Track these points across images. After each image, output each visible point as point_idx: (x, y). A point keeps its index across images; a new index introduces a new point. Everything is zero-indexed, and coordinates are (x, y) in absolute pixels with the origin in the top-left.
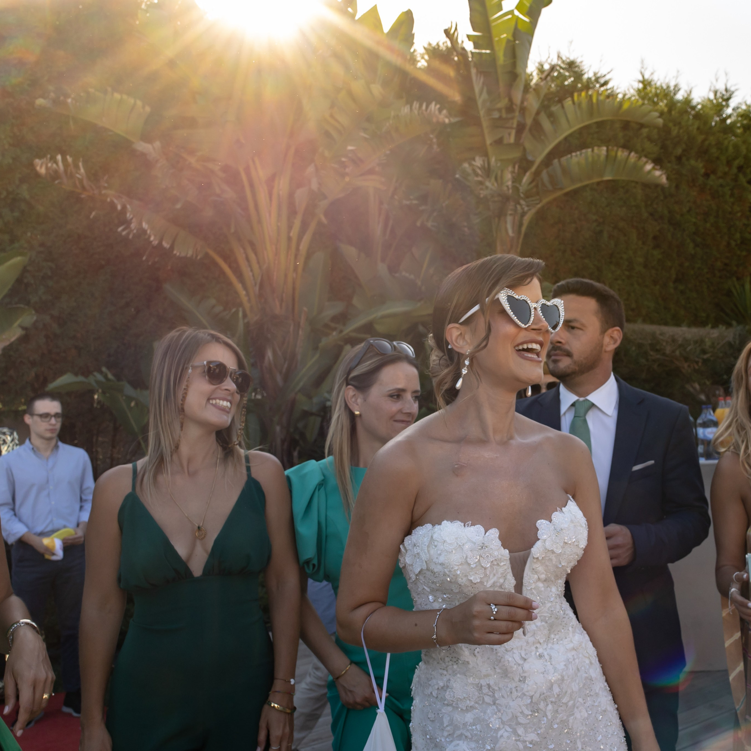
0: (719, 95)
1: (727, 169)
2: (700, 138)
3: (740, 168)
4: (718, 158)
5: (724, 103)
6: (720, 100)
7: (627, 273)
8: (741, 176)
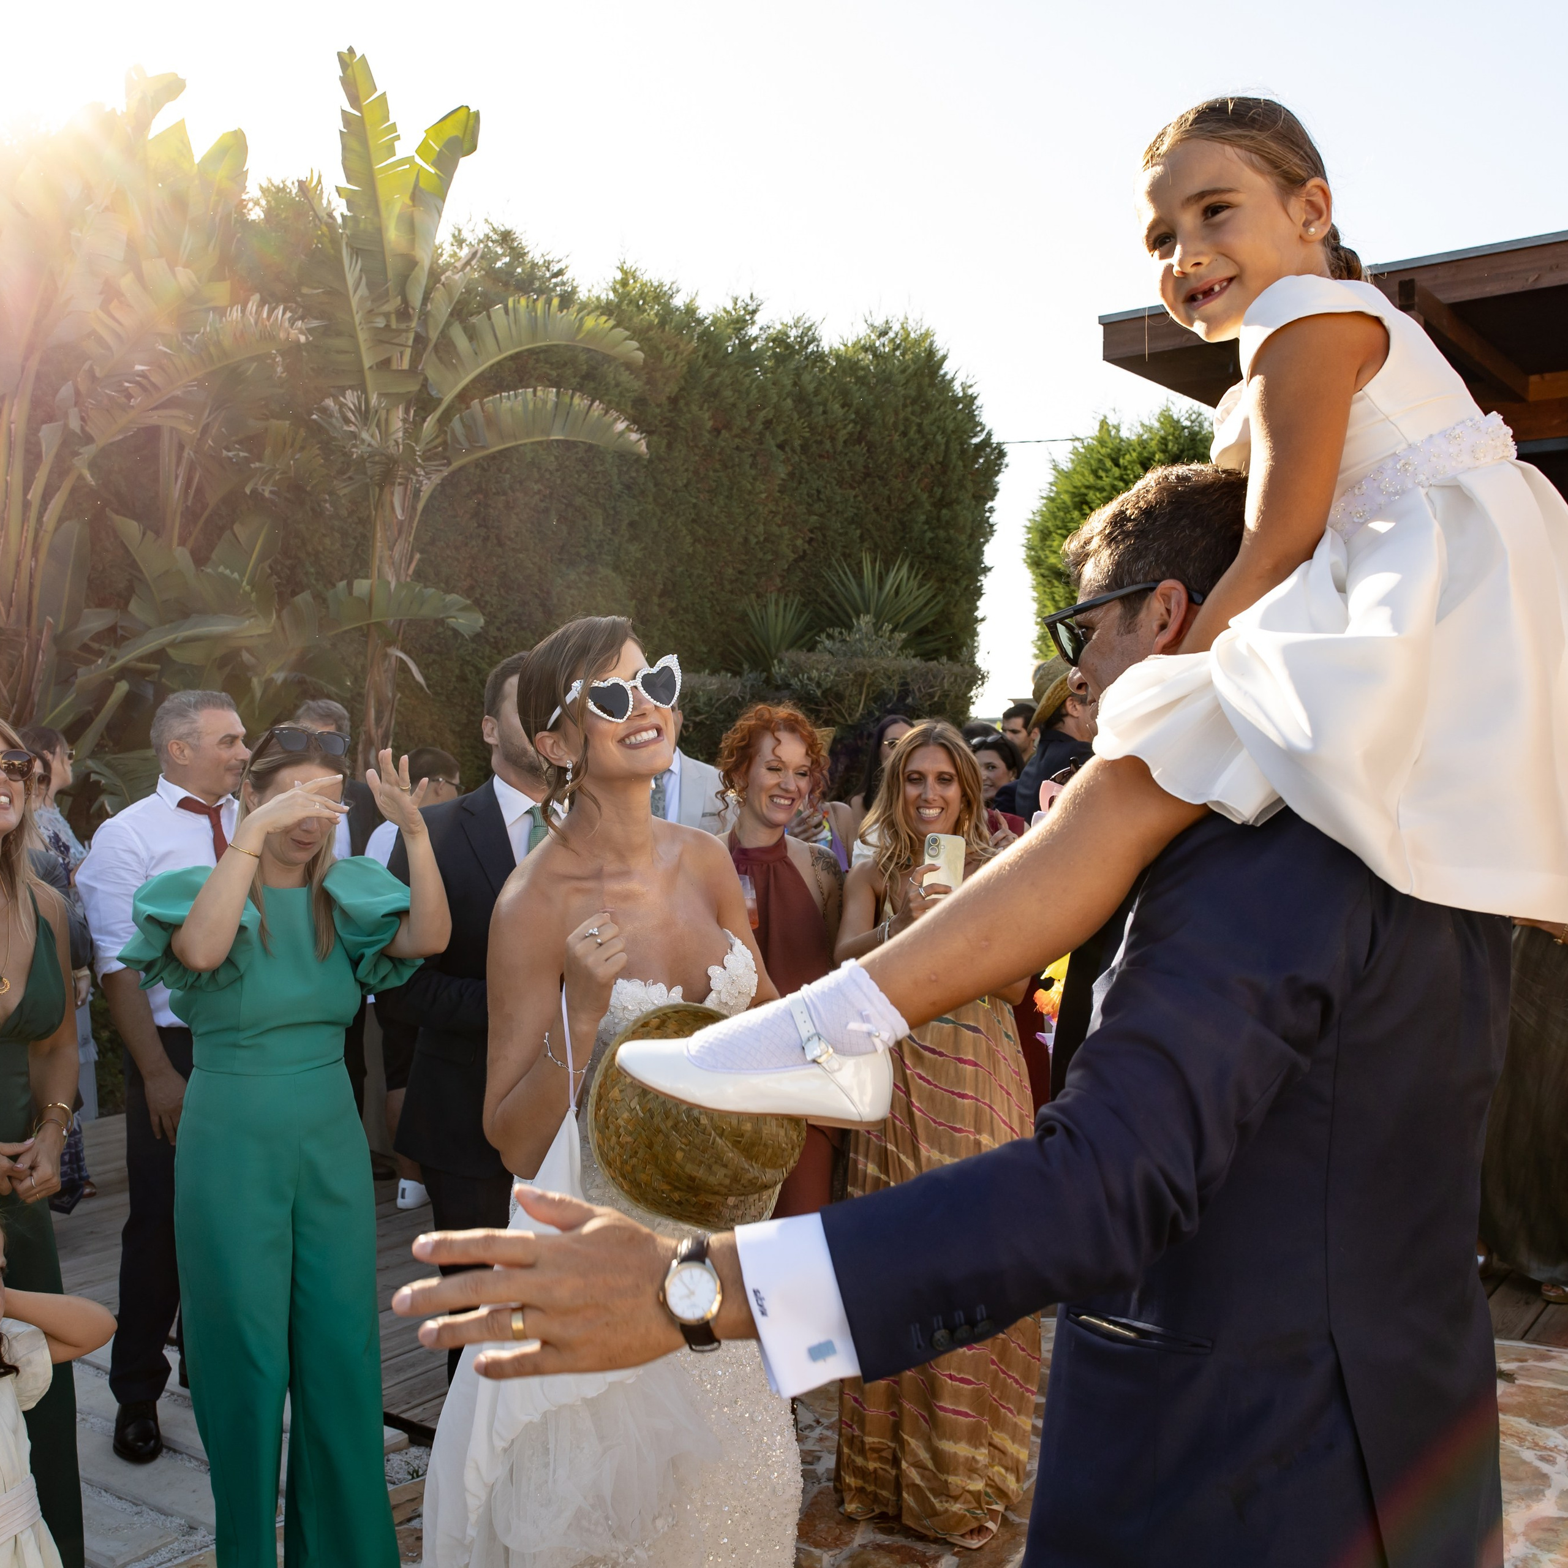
0: (740, 304)
1: (747, 424)
2: (707, 373)
3: (768, 423)
4: (734, 405)
5: (748, 317)
6: (742, 312)
7: (586, 578)
8: (768, 434)
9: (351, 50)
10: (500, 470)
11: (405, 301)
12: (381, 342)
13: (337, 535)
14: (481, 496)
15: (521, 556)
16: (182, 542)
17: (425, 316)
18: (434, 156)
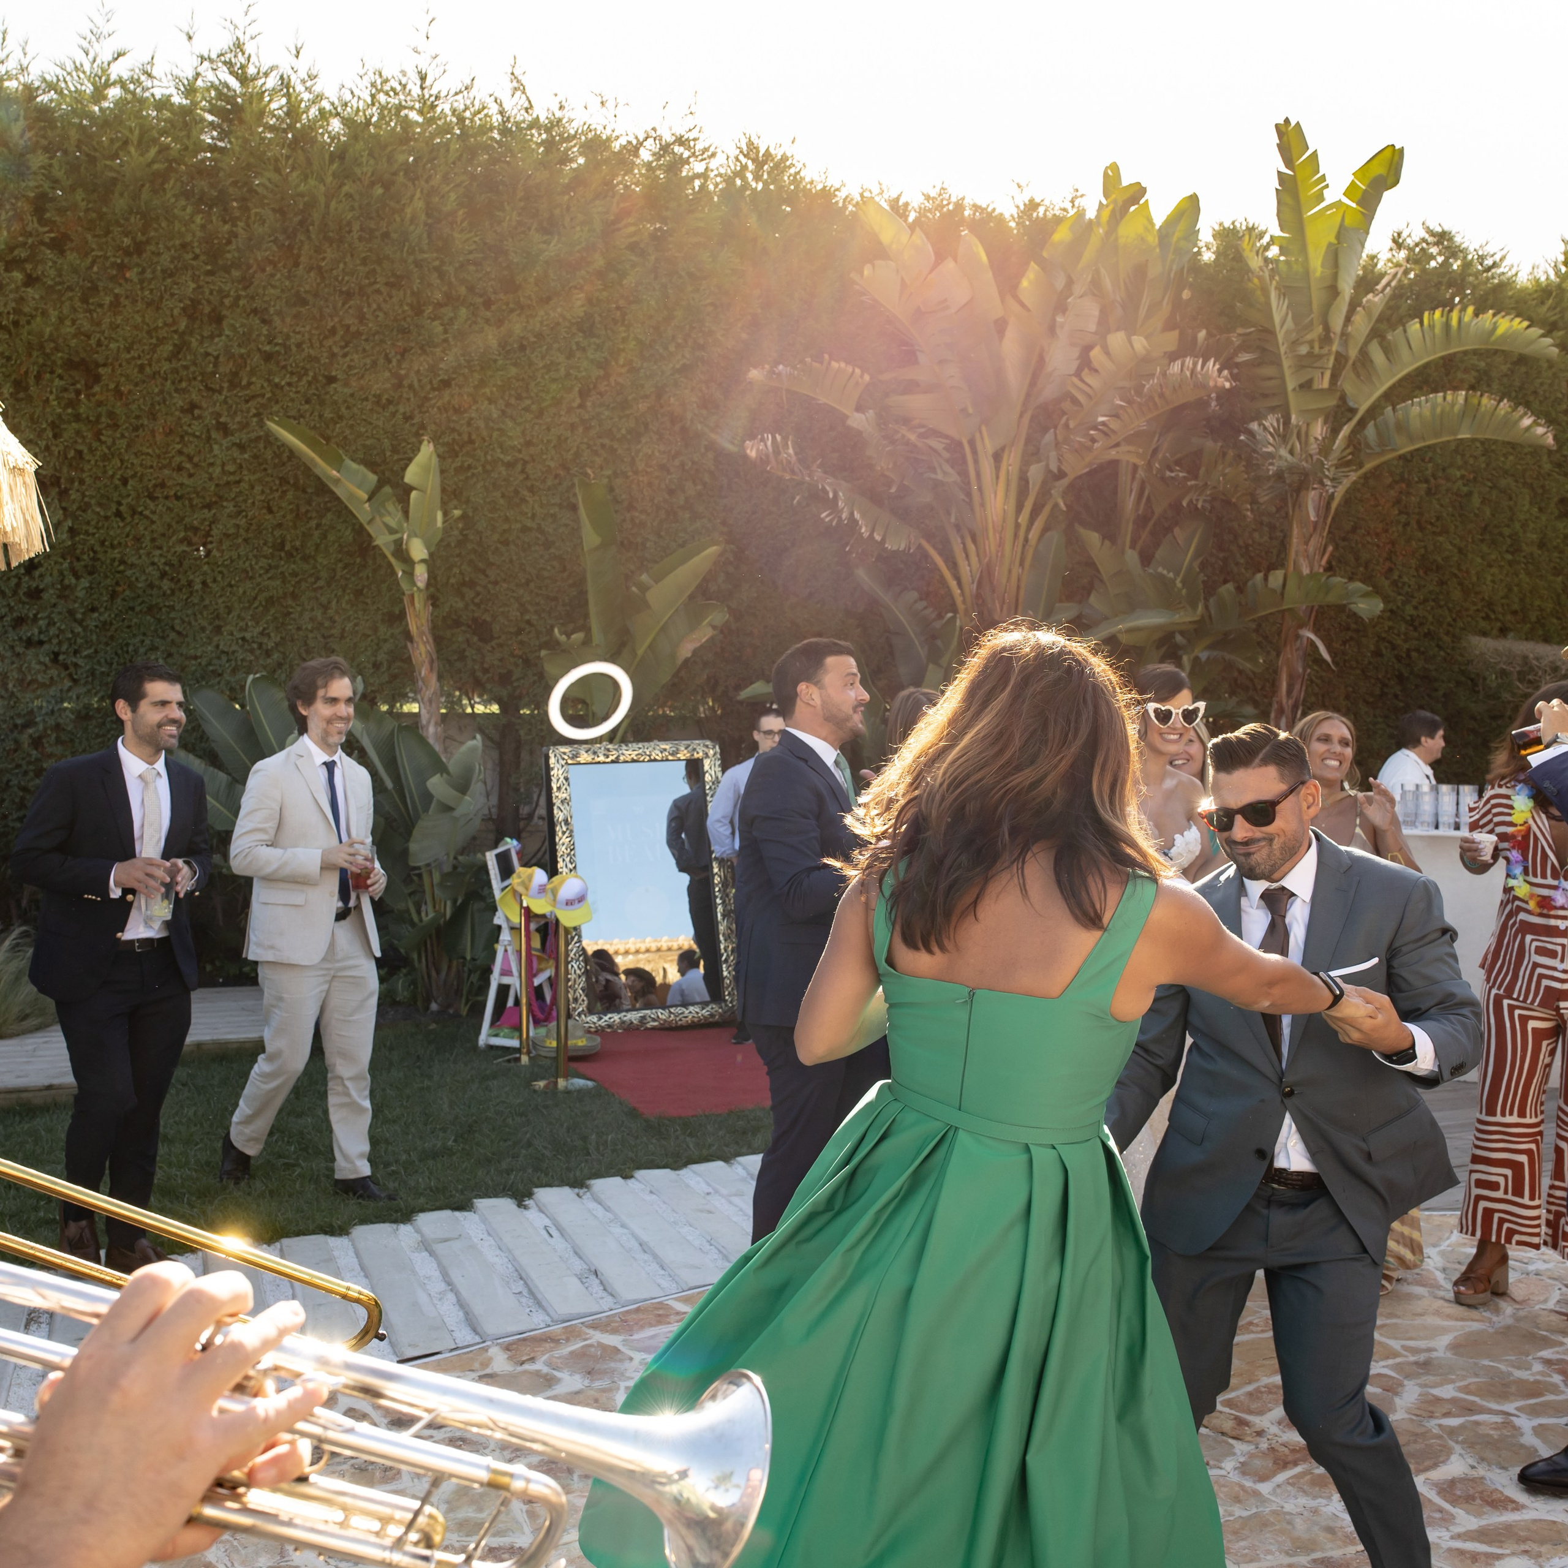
9: (1287, 121)
10: (1423, 460)
11: (1327, 328)
12: (1303, 367)
13: (1266, 529)
14: (1404, 486)
15: (1441, 539)
16: (1133, 547)
17: (1344, 335)
18: (1359, 195)
